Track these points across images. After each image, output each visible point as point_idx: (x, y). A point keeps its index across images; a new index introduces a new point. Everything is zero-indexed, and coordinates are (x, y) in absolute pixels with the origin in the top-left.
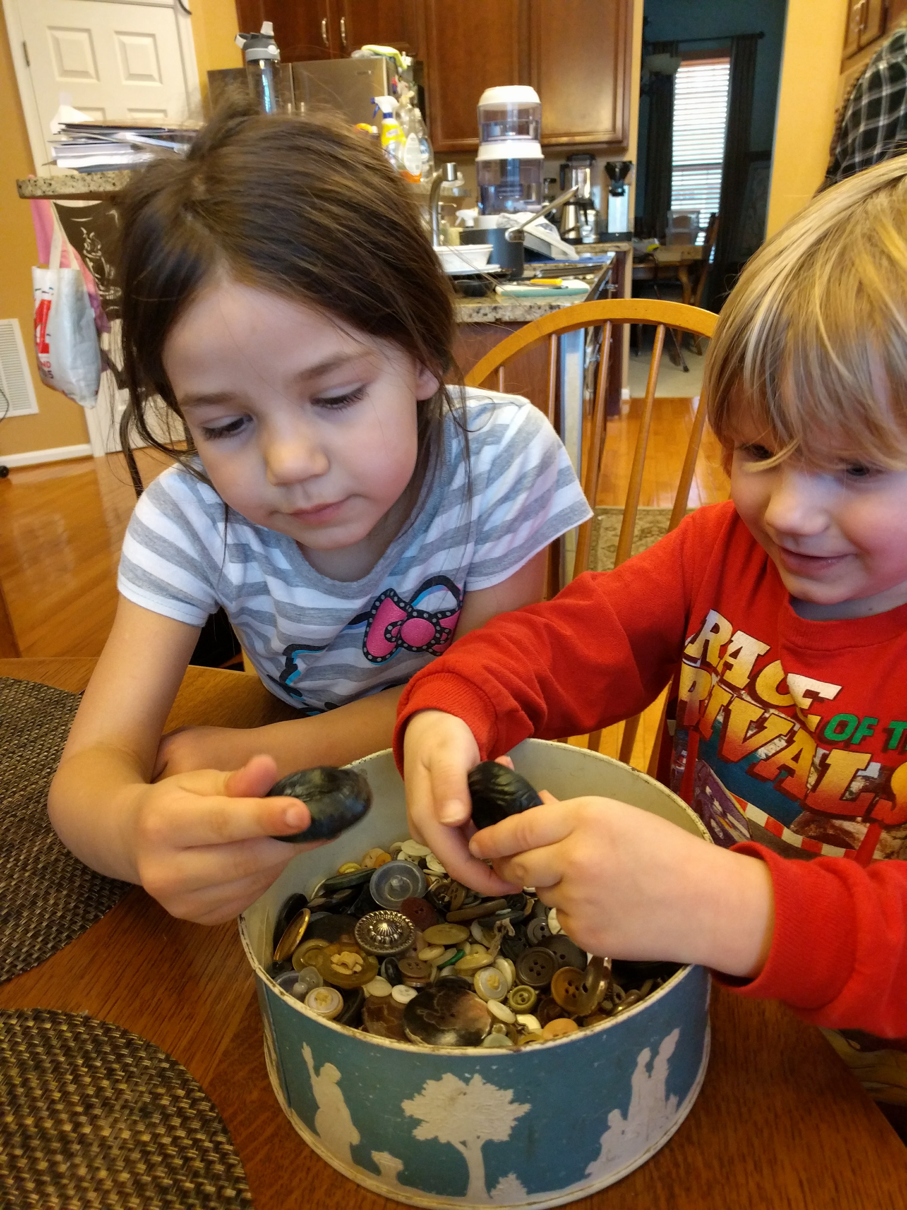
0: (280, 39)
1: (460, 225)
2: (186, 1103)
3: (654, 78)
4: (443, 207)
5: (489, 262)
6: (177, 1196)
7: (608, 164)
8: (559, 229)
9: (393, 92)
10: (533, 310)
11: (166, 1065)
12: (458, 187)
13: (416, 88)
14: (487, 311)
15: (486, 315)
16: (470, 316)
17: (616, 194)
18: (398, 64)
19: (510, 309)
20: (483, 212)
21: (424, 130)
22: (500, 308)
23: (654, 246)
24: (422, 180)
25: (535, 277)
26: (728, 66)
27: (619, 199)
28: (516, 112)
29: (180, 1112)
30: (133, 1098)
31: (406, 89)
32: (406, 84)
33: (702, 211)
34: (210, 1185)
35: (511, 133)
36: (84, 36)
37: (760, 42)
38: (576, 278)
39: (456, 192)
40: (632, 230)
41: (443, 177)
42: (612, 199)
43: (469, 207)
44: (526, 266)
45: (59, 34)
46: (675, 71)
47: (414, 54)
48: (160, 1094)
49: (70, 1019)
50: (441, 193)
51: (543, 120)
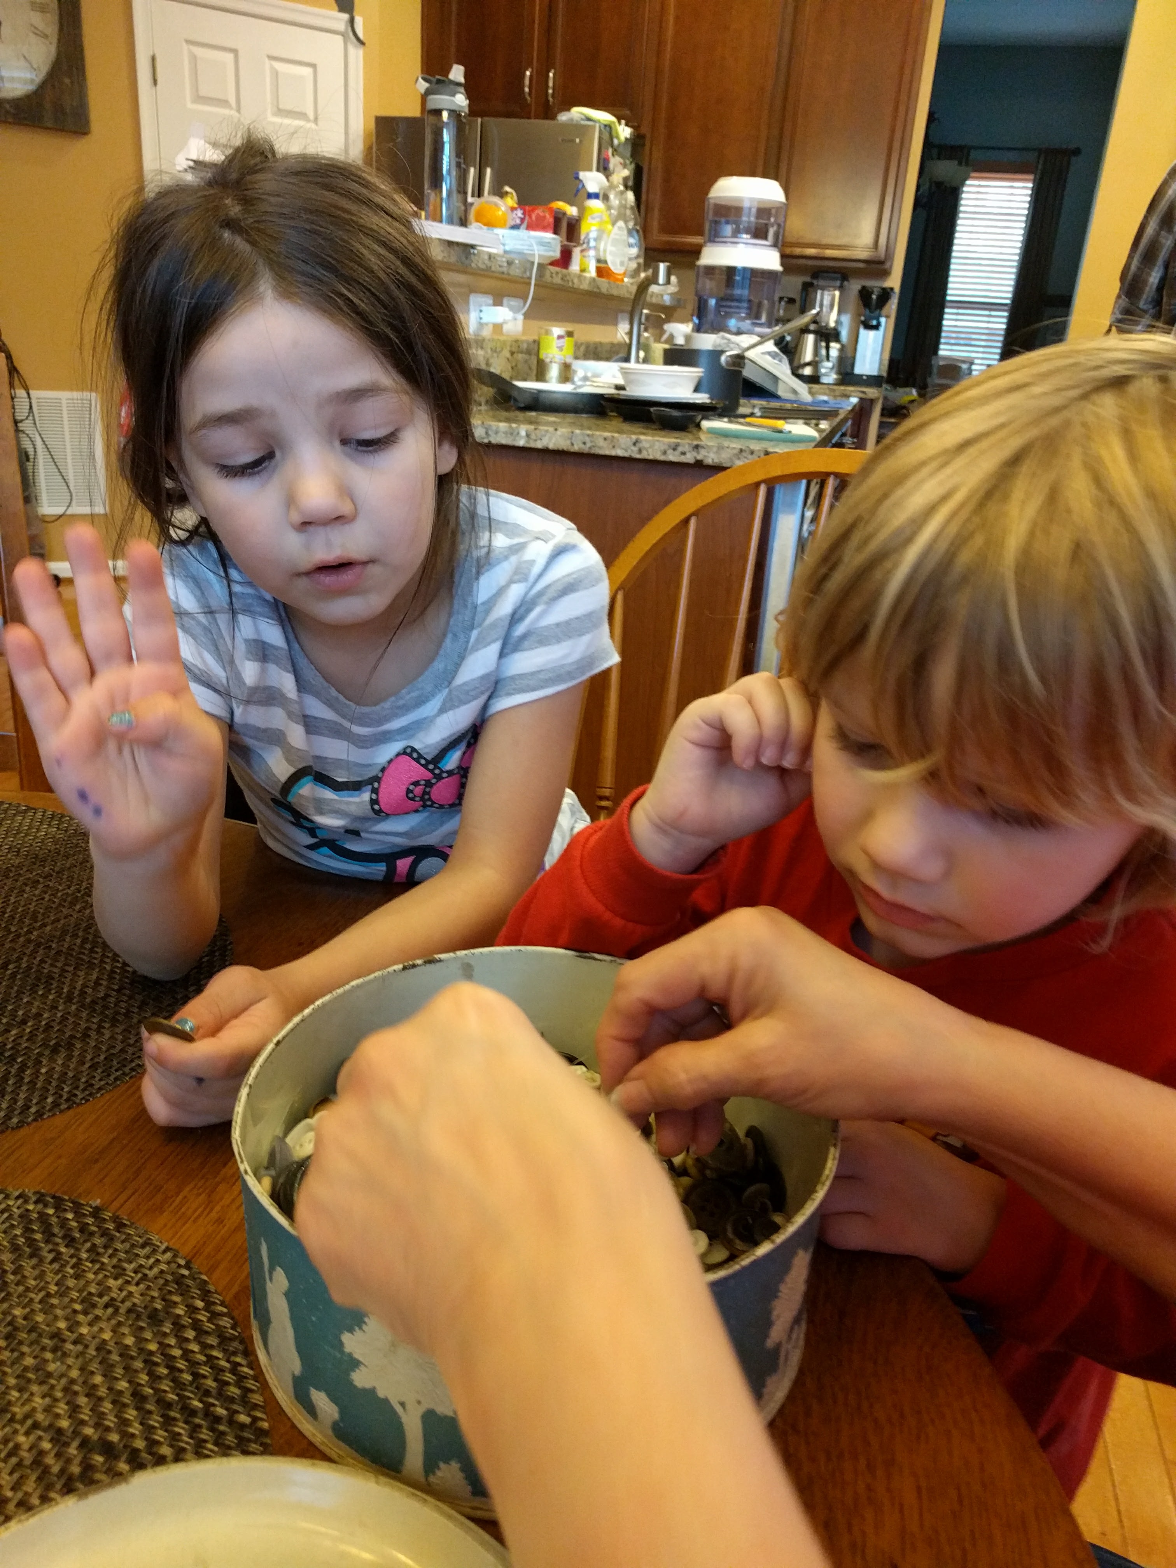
0: (471, 88)
1: (666, 342)
2: (204, 1315)
3: (933, 187)
4: (648, 317)
5: (696, 390)
6: (182, 1415)
7: (864, 288)
8: (791, 362)
9: (604, 168)
10: (744, 454)
11: (186, 1272)
12: (671, 294)
13: (633, 166)
14: (686, 448)
15: (684, 453)
16: (665, 453)
17: (868, 327)
18: (614, 134)
19: (715, 450)
20: (698, 329)
21: (635, 219)
22: (703, 447)
23: (912, 398)
24: (626, 280)
25: (752, 415)
26: (1030, 185)
27: (872, 334)
28: (754, 211)
29: (196, 1325)
30: (143, 1301)
31: (621, 167)
32: (622, 161)
33: (976, 361)
34: (222, 1407)
35: (745, 236)
36: (230, 56)
37: (1074, 159)
38: (806, 424)
39: (667, 300)
40: (885, 374)
41: (654, 280)
42: (863, 332)
43: (682, 321)
44: (742, 401)
45: (199, 51)
46: (963, 184)
47: (636, 124)
48: (175, 1303)
49: (77, 1207)
50: (648, 299)
51: (788, 223)
